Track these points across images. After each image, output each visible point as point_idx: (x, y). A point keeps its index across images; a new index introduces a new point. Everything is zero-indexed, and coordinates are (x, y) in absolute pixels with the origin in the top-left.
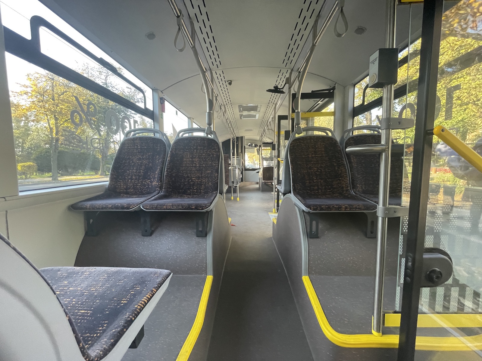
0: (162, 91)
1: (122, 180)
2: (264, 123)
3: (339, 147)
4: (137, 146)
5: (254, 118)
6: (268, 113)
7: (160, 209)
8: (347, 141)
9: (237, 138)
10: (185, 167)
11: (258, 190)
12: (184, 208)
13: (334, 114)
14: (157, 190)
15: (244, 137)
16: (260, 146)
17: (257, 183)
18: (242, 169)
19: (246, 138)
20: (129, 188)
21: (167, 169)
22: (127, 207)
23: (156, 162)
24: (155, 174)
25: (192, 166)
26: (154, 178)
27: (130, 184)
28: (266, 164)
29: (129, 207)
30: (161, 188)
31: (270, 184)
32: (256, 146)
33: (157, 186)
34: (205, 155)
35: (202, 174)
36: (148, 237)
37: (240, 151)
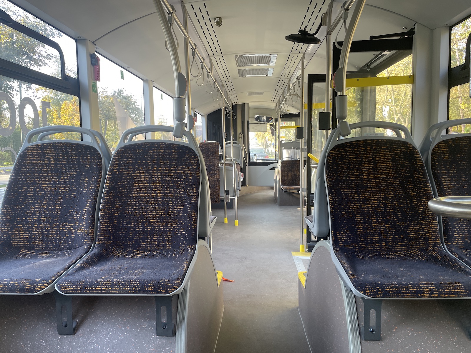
0: (93, 42)
1: (23, 224)
2: (283, 83)
3: (421, 160)
4: (49, 159)
5: (265, 75)
6: (290, 68)
7: (90, 293)
8: (435, 148)
9: (235, 107)
10: (136, 198)
11: (273, 201)
12: (134, 290)
13: (411, 80)
14: (86, 244)
15: (248, 104)
16: (276, 120)
17: (272, 188)
18: (244, 162)
19: (250, 105)
20: (35, 240)
21: (104, 203)
22: (30, 289)
23: (83, 190)
24: (82, 213)
25: (149, 198)
26: (81, 221)
27: (36, 231)
28: (286, 155)
29: (34, 288)
30: (93, 239)
31: (295, 191)
32: (268, 120)
33: (86, 235)
34: (172, 176)
35: (167, 212)
36: (70, 336)
37: (239, 130)
